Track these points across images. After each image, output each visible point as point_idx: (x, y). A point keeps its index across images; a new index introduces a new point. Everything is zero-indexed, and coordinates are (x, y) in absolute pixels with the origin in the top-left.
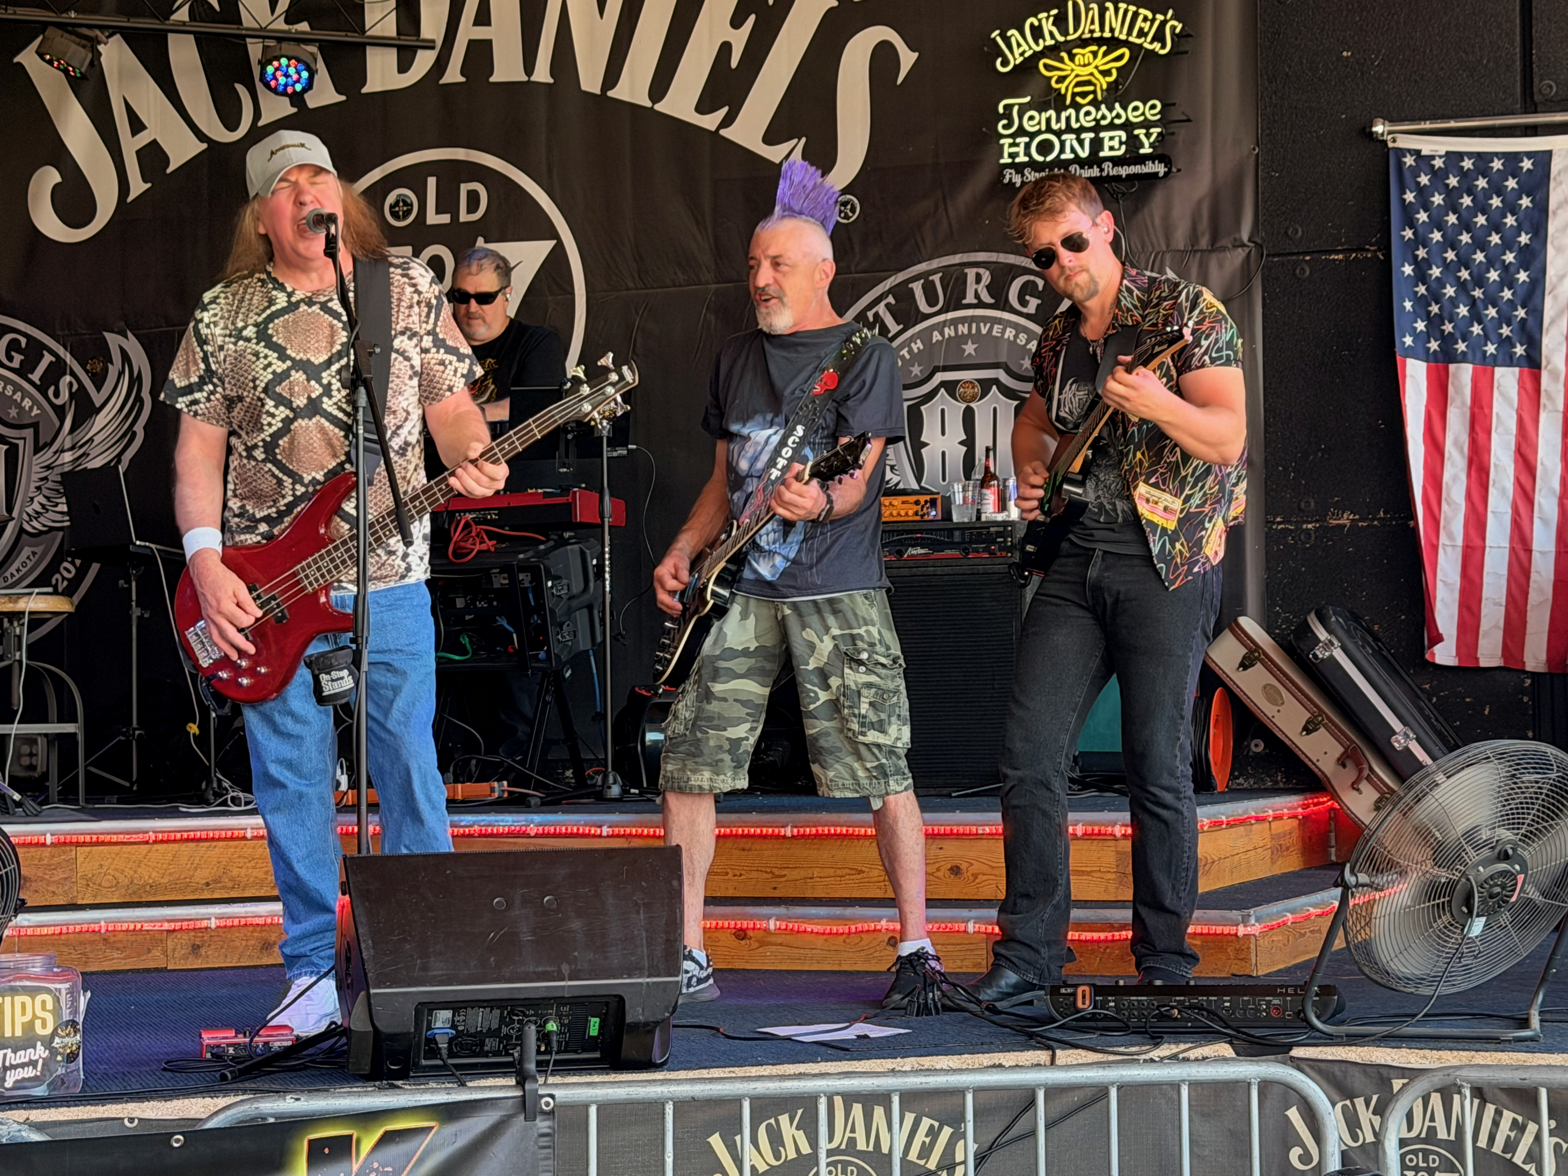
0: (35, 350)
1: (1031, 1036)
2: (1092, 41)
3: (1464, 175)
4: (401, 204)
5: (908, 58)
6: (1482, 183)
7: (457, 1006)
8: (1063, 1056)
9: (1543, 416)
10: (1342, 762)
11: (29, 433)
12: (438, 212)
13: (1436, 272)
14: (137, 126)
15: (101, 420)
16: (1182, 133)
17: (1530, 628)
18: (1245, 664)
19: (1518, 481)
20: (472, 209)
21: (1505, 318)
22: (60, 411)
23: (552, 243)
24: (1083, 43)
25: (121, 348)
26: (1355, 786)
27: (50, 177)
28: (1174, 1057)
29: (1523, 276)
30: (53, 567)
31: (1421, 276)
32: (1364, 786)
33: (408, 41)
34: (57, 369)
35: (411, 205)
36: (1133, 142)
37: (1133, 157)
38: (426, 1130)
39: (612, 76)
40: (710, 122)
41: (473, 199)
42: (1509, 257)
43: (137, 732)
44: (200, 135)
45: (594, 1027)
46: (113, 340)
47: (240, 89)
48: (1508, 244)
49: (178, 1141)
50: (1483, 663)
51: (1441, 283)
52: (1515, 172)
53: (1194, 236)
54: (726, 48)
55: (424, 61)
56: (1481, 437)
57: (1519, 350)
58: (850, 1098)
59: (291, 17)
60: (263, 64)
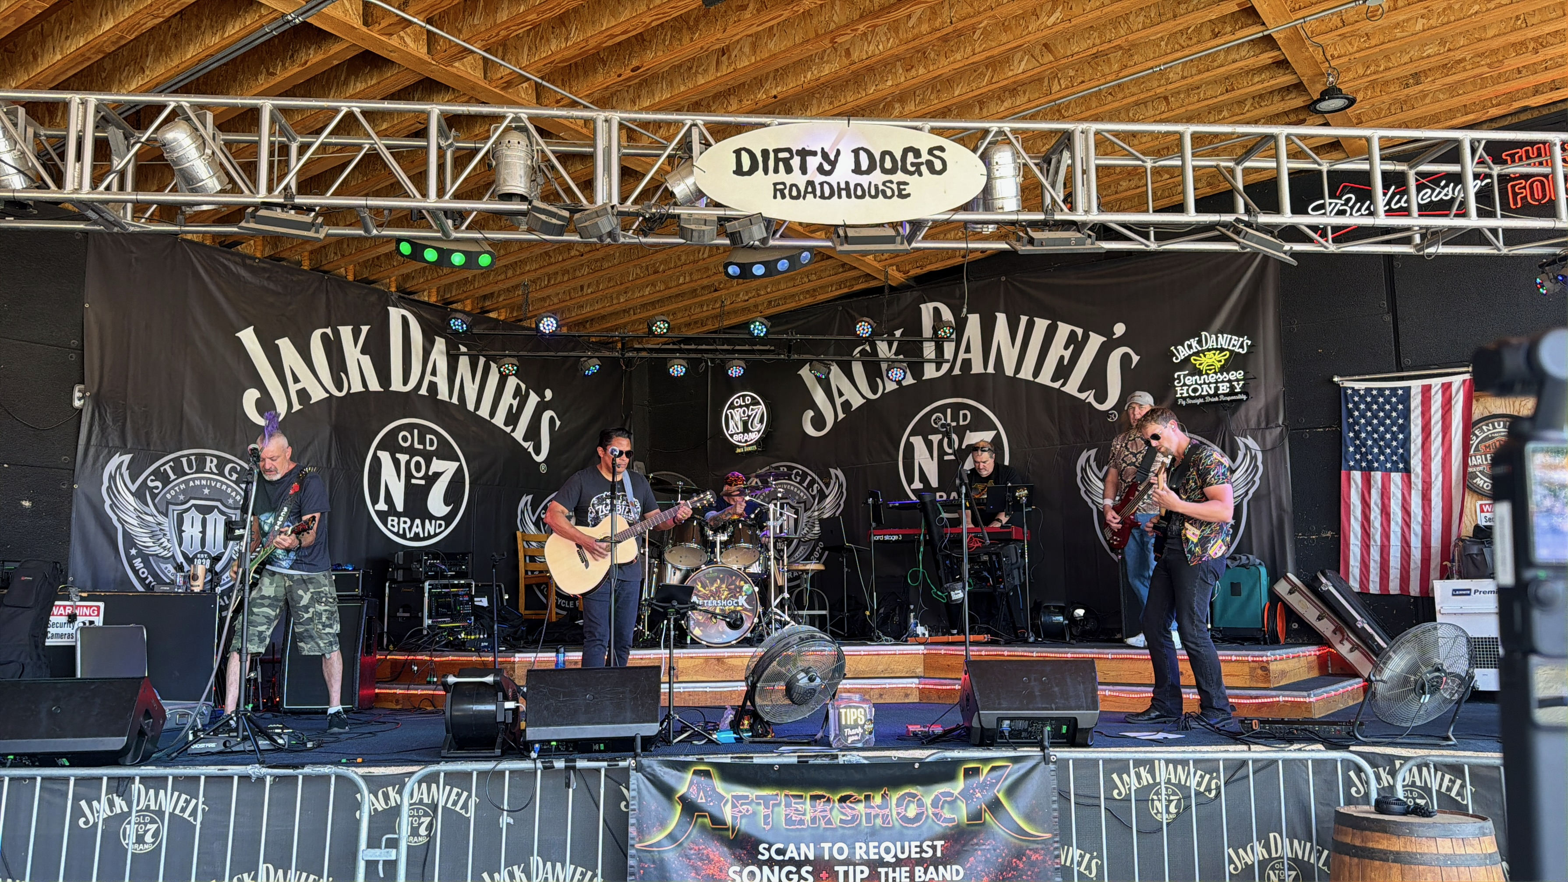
0: (804, 475)
1: (1237, 739)
2: (1213, 349)
3: (1373, 396)
4: (938, 419)
5: (1135, 358)
6: (1381, 400)
7: (1012, 719)
8: (1253, 747)
9: (1413, 492)
10: (1334, 632)
11: (802, 505)
12: (952, 421)
13: (1363, 435)
14: (841, 394)
15: (828, 500)
16: (1252, 383)
17: (1412, 578)
18: (1291, 592)
19: (1403, 518)
20: (965, 420)
21: (1394, 453)
22: (814, 497)
23: (995, 432)
24: (1209, 350)
25: (835, 474)
26: (1341, 642)
27: (810, 413)
28: (1300, 750)
29: (1401, 436)
30: (811, 554)
31: (1357, 436)
32: (1345, 642)
33: (940, 360)
34: (813, 482)
35: (942, 419)
36: (1232, 387)
37: (1232, 392)
38: (1007, 767)
39: (1018, 369)
40: (1056, 385)
41: (965, 416)
42: (1395, 429)
43: (847, 614)
44: (863, 397)
45: (1064, 729)
46: (832, 471)
47: (878, 380)
48: (1394, 424)
49: (917, 766)
50: (1392, 592)
51: (1366, 439)
52: (1396, 395)
53: (1259, 423)
54: (1062, 358)
55: (946, 367)
56: (1386, 501)
57: (1401, 466)
58: (1168, 761)
59: (896, 354)
60: (888, 371)
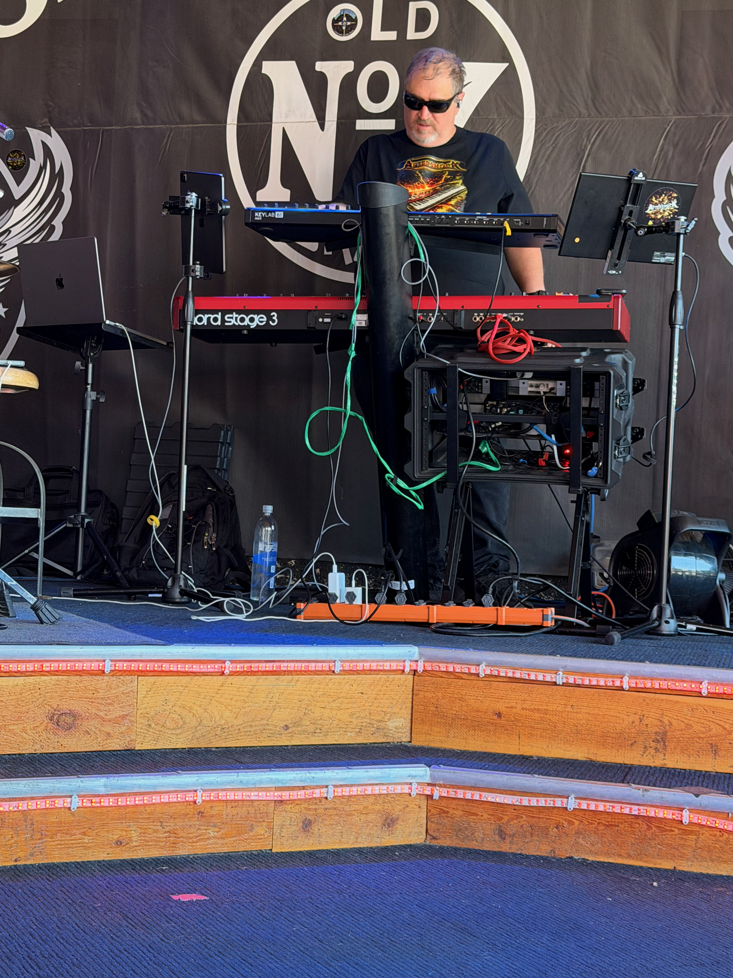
4: (345, 19)
12: (384, 28)
15: (19, 212)
20: (421, 28)
23: (503, 66)
25: (44, 144)
35: (356, 20)
41: (423, 17)
43: (87, 521)
46: (35, 135)
